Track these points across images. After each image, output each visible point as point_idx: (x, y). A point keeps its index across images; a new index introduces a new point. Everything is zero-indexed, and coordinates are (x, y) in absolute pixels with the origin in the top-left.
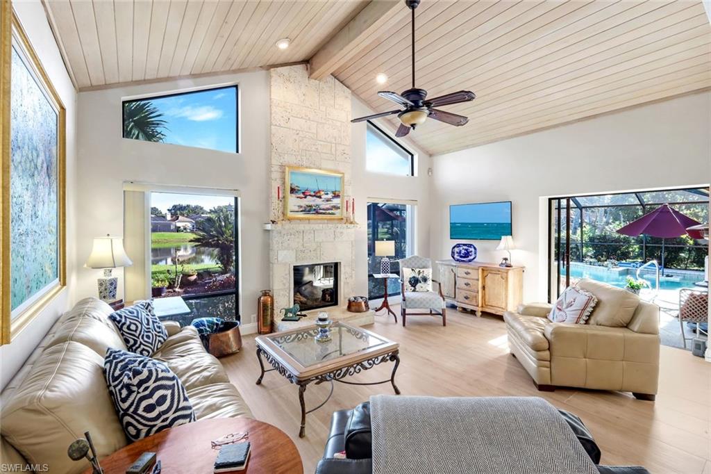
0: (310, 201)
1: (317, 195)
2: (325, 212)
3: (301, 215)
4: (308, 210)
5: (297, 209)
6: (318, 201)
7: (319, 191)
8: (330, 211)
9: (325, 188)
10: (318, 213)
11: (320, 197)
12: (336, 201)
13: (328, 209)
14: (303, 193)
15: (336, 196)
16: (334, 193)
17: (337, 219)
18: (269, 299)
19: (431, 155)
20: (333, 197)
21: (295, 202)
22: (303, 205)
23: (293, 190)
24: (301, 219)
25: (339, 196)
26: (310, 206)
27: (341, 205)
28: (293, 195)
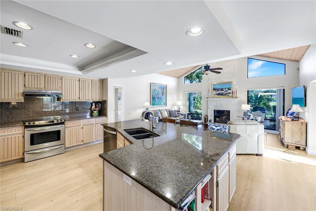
0: (219, 92)
1: (222, 90)
2: (225, 94)
3: (217, 96)
4: (219, 94)
5: (215, 94)
6: (222, 92)
7: (223, 89)
9: (225, 87)
10: (222, 95)
11: (223, 90)
12: (229, 91)
13: (226, 94)
14: (217, 90)
15: (229, 89)
16: (228, 88)
17: (230, 97)
18: (206, 117)
19: (298, 61)
20: (228, 90)
21: (215, 92)
22: (217, 93)
23: (214, 89)
24: (217, 97)
25: (230, 89)
26: (220, 93)
27: (231, 92)
28: (214, 91)
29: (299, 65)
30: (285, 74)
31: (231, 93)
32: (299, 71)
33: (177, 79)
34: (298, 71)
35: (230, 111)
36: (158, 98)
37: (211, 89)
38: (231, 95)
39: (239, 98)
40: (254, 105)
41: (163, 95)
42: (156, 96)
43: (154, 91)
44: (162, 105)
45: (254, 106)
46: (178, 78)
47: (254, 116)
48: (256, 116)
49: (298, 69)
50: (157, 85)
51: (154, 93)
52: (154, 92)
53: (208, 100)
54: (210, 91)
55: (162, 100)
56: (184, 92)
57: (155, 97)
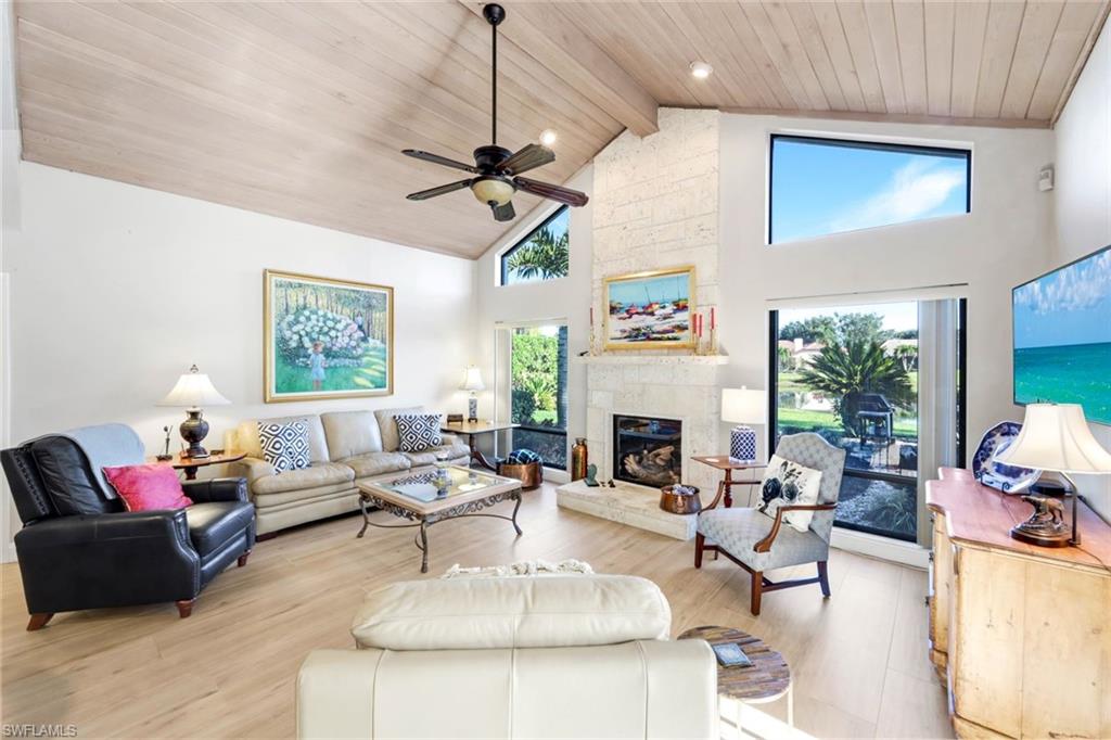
0: (636, 322)
1: (648, 310)
2: (661, 336)
3: (626, 343)
4: (635, 335)
5: (618, 335)
6: (649, 320)
7: (651, 305)
8: (670, 335)
9: (659, 299)
10: (649, 339)
11: (652, 314)
12: (681, 318)
13: (666, 332)
14: (627, 311)
15: (680, 307)
16: (676, 303)
17: (684, 347)
18: (582, 450)
19: (1048, 121)
20: (675, 311)
21: (617, 325)
22: (627, 328)
23: (613, 310)
24: (627, 349)
25: (685, 308)
26: (638, 329)
27: (689, 323)
28: (615, 316)
29: (1053, 147)
30: (968, 210)
31: (686, 328)
32: (1053, 183)
33: (467, 263)
34: (1045, 184)
35: (683, 424)
36: (328, 353)
37: (604, 311)
38: (686, 337)
39: (723, 353)
40: (846, 386)
41: (364, 339)
42: (312, 340)
43: (291, 318)
44: (358, 386)
45: (844, 390)
46: (475, 258)
47: (785, 464)
48: (795, 460)
49: (1050, 172)
50: (315, 289)
51: (290, 325)
52: (297, 322)
53: (586, 365)
54: (598, 318)
55: (359, 366)
56: (498, 327)
57: (301, 345)
